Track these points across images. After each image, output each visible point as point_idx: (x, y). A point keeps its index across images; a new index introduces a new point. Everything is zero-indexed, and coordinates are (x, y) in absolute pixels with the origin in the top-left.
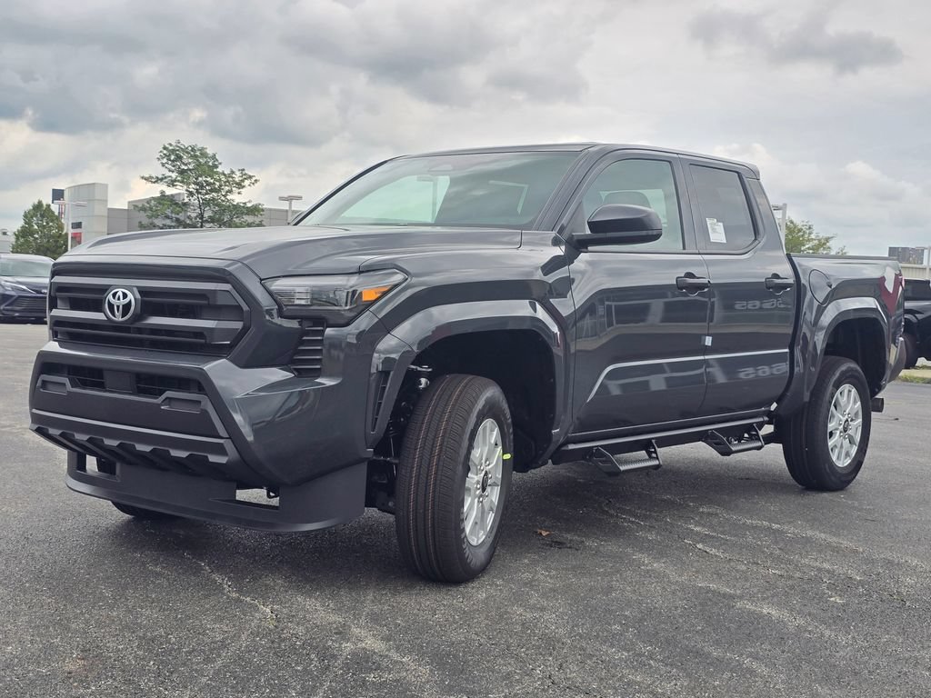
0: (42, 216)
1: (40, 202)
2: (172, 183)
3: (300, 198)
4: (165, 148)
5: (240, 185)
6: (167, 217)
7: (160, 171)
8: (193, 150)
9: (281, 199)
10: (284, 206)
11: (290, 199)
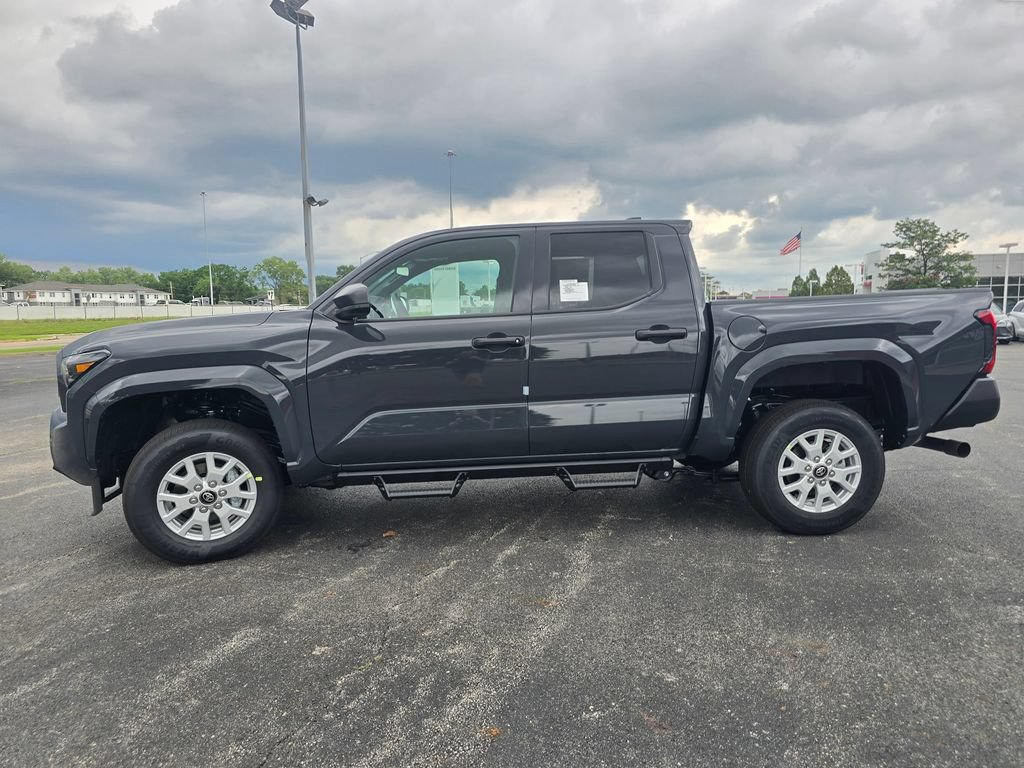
0: (838, 274)
1: (836, 267)
2: (903, 246)
3: (1016, 244)
4: (898, 224)
5: (955, 241)
6: (899, 269)
7: (893, 239)
8: (919, 222)
9: (1001, 246)
10: (1003, 251)
11: (1008, 246)
